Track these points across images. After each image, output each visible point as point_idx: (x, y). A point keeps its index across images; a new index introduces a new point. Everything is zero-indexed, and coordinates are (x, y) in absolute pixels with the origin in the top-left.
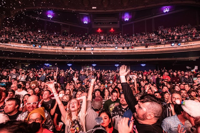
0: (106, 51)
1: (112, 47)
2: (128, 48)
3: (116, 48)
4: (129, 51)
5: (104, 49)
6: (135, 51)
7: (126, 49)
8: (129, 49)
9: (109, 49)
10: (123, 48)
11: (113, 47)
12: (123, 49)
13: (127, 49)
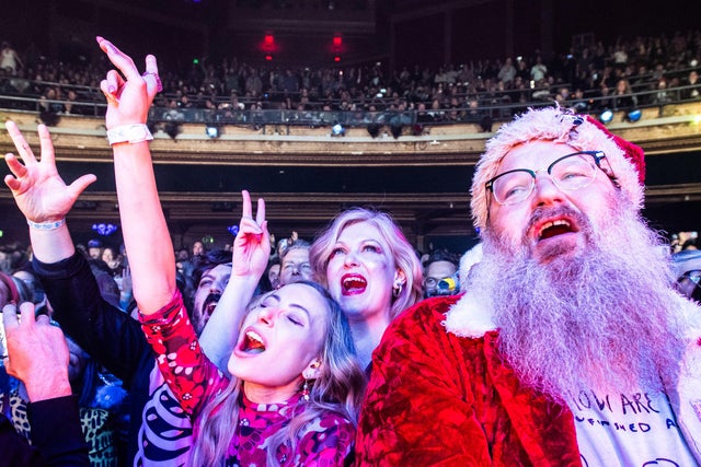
0: (285, 149)
1: (317, 127)
2: (396, 132)
3: (338, 128)
4: (402, 149)
5: (276, 137)
6: (430, 149)
7: (386, 137)
8: (401, 139)
9: (304, 134)
10: (374, 131)
11: (323, 125)
12: (370, 139)
13: (391, 139)
